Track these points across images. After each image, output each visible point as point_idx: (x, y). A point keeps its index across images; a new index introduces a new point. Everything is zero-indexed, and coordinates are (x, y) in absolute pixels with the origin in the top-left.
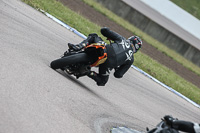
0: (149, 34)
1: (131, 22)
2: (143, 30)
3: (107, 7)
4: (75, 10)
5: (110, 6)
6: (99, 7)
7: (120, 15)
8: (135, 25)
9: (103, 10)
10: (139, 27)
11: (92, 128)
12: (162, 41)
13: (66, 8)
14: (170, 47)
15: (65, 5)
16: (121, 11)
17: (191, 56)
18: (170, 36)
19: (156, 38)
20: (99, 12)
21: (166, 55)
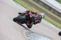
0: (40, 4)
2: (38, 3)
8: (35, 2)
10: (37, 3)
11: (22, 33)
12: (44, 7)
17: (52, 11)
18: (46, 6)
19: (41, 6)
21: (45, 11)
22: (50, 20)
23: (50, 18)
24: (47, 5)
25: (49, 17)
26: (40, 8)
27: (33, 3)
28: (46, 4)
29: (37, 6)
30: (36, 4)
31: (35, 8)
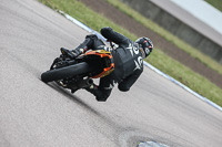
0: (181, 38)
1: (161, 24)
2: (175, 34)
3: (134, 8)
4: (98, 11)
5: (137, 6)
6: (125, 8)
7: (148, 17)
8: (165, 28)
9: (129, 11)
10: (170, 30)
12: (196, 46)
13: (88, 9)
14: (205, 52)
15: (87, 5)
16: (149, 12)
18: (204, 41)
19: (188, 42)
20: (125, 13)
21: (200, 61)
22: (217, 95)
23: (218, 89)
24: (209, 40)
25: (214, 85)
26: (183, 51)
27: (156, 34)
28: (202, 37)
29: (170, 44)
30: (169, 36)
31: (165, 51)
